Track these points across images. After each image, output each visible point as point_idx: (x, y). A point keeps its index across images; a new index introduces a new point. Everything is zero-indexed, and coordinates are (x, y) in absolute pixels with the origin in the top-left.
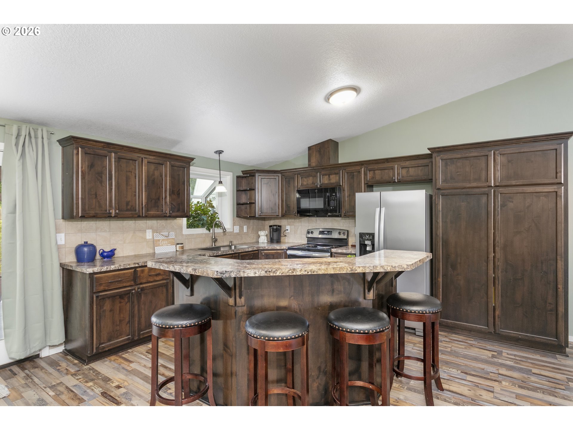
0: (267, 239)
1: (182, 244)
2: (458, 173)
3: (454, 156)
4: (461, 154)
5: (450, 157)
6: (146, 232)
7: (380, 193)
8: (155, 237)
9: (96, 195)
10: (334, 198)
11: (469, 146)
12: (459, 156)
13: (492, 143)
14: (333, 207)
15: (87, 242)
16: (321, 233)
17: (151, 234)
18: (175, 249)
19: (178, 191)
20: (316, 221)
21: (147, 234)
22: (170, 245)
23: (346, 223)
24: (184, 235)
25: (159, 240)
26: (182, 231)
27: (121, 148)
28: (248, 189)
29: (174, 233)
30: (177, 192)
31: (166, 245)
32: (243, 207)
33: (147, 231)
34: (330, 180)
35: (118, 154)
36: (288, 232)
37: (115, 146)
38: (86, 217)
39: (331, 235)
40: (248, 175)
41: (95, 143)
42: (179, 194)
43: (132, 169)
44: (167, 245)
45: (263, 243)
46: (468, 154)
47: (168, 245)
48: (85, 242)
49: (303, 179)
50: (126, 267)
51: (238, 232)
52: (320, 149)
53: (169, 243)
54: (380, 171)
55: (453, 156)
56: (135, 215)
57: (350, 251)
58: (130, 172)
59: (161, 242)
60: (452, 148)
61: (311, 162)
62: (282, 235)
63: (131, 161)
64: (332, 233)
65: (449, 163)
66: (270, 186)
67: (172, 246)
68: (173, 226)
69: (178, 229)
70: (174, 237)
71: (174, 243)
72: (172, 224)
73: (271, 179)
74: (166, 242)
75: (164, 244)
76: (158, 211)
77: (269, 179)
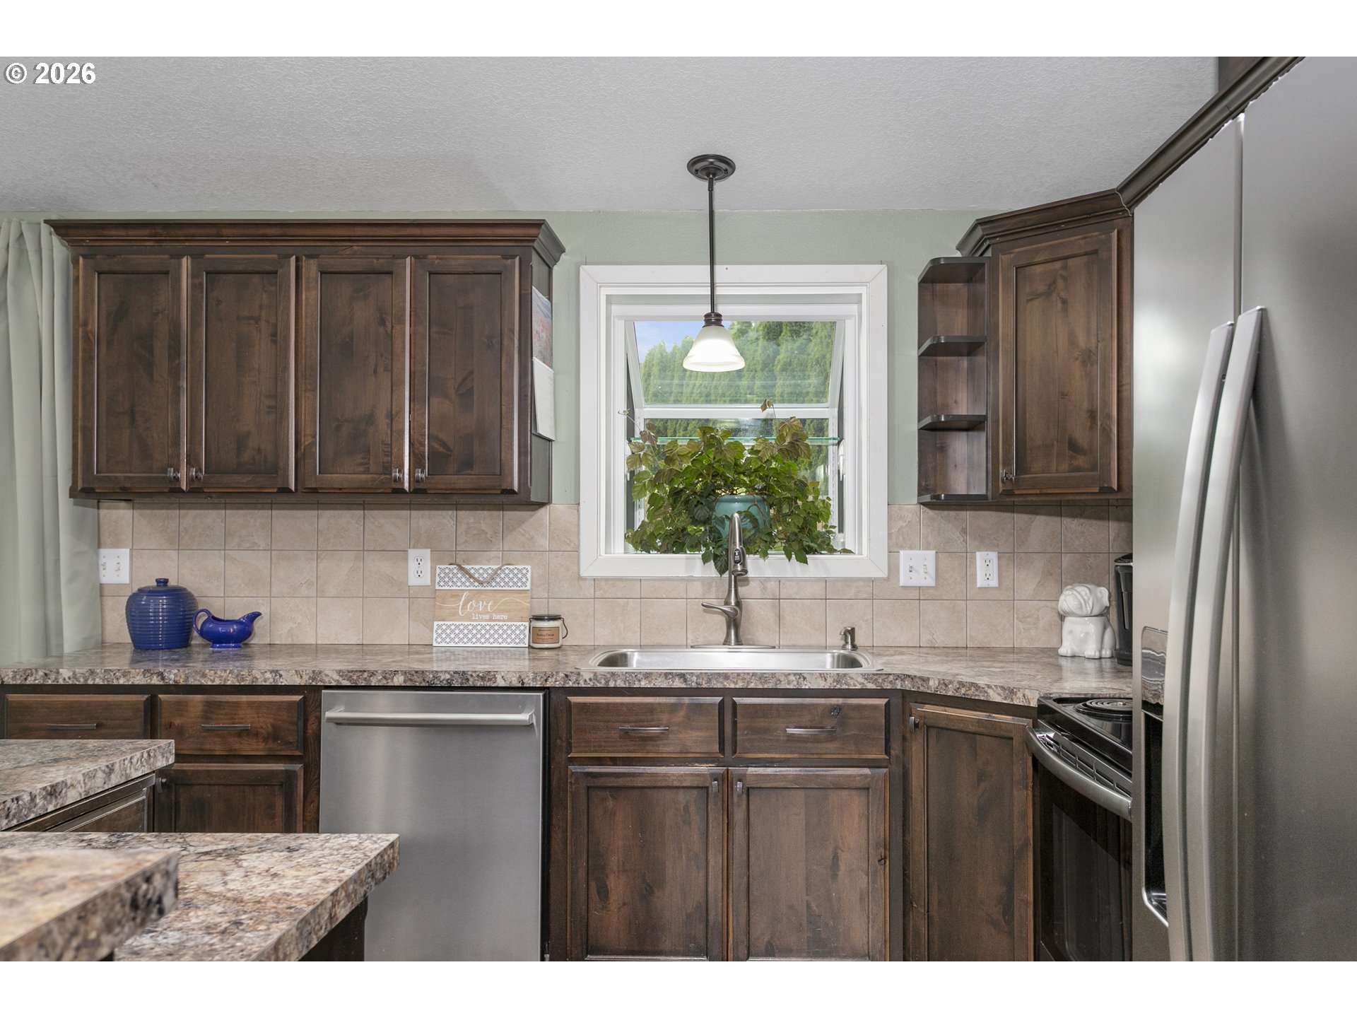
6: (406, 559)
8: (438, 579)
9: (132, 415)
15: (166, 581)
17: (427, 565)
18: (527, 640)
19: (465, 379)
21: (412, 565)
22: (506, 617)
24: (585, 579)
25: (456, 595)
26: (578, 564)
27: (213, 231)
29: (529, 567)
30: (461, 385)
31: (487, 617)
33: (412, 553)
35: (207, 256)
37: (192, 231)
38: (97, 491)
41: (122, 232)
42: (470, 392)
43: (261, 308)
44: (491, 620)
45: (1073, 657)
47: (496, 616)
48: (158, 581)
50: (115, 682)
51: (930, 582)
53: (500, 611)
56: (266, 488)
58: (252, 322)
59: (465, 604)
63: (256, 278)
66: (1064, 302)
67: (510, 623)
68: (532, 538)
69: (558, 550)
70: (528, 588)
71: (528, 615)
72: (524, 530)
73: (1070, 262)
74: (490, 604)
75: (479, 613)
76: (369, 468)
77: (1058, 265)
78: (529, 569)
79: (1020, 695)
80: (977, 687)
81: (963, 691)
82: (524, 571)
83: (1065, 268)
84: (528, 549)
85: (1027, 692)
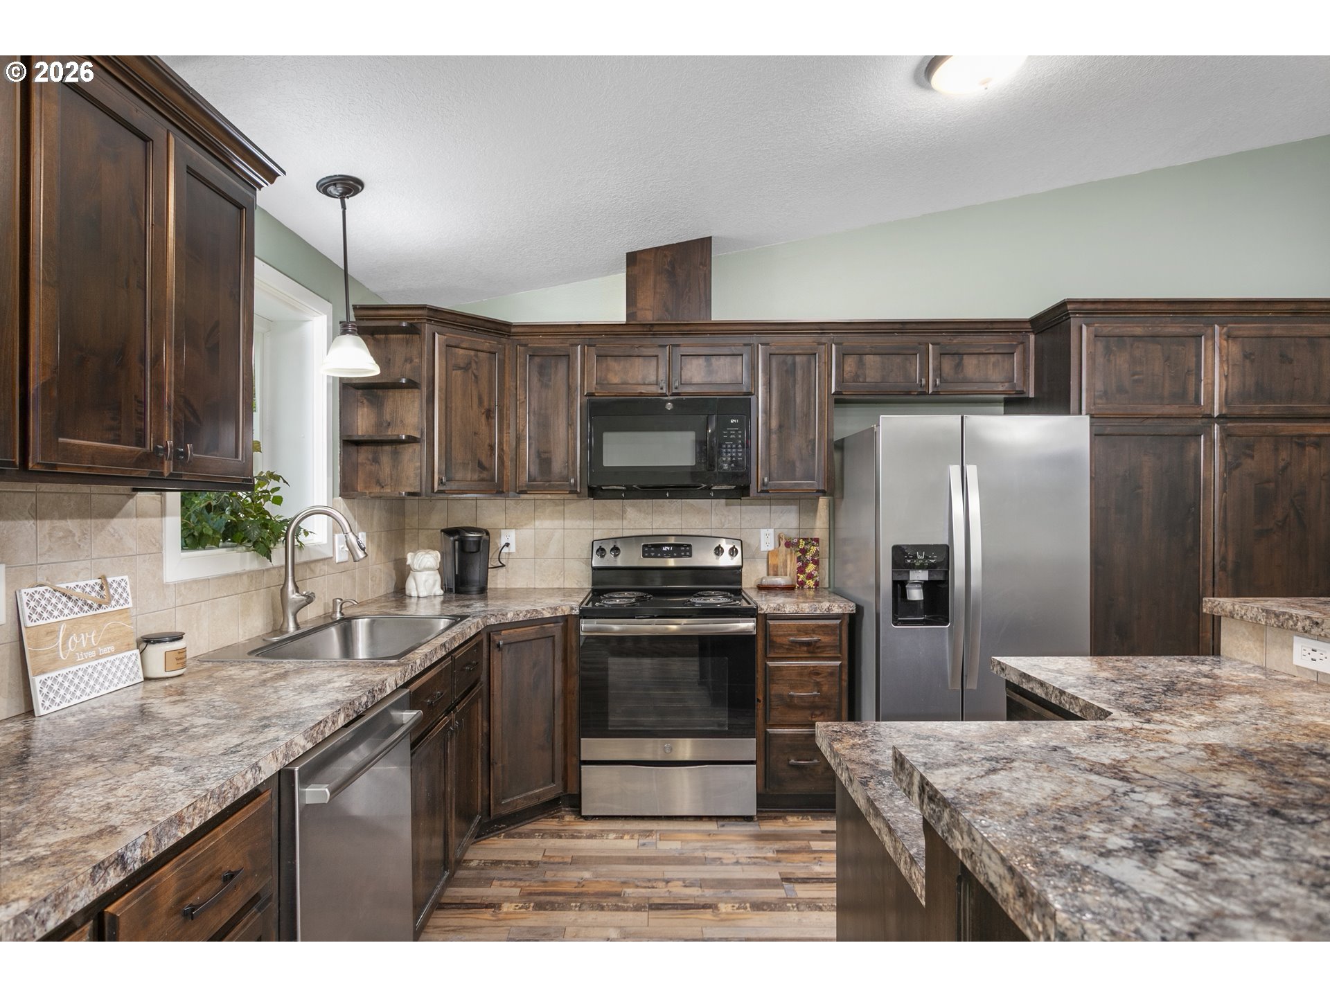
0: (442, 582)
1: (178, 637)
2: (1136, 377)
3: (1128, 329)
4: (1144, 327)
5: (1118, 331)
7: (962, 418)
10: (736, 434)
11: (1163, 307)
12: (1139, 331)
13: (1215, 307)
14: (733, 465)
16: (649, 552)
17: (2, 591)
18: (141, 673)
20: (624, 512)
22: (112, 648)
23: (731, 518)
24: (168, 585)
25: (52, 633)
26: (161, 568)
28: (404, 381)
29: (125, 578)
31: (93, 654)
32: (364, 455)
34: (710, 372)
36: (509, 553)
39: (690, 556)
40: (404, 324)
44: (99, 657)
45: (424, 598)
46: (1159, 329)
47: (103, 651)
49: (604, 366)
52: (673, 268)
53: (106, 642)
54: (877, 358)
55: (1124, 329)
57: (826, 605)
59: (67, 643)
60: (1123, 306)
61: (640, 305)
62: (493, 562)
64: (690, 551)
65: (1114, 348)
66: (476, 377)
67: (120, 656)
68: (121, 539)
69: (145, 552)
70: (130, 605)
71: (133, 640)
72: (113, 528)
73: (480, 354)
74: (93, 635)
75: (84, 651)
76: (119, 436)
77: (472, 353)
78: (127, 580)
79: (560, 610)
80: (536, 611)
81: (528, 616)
82: (123, 584)
83: (476, 356)
84: (118, 554)
85: (564, 607)
